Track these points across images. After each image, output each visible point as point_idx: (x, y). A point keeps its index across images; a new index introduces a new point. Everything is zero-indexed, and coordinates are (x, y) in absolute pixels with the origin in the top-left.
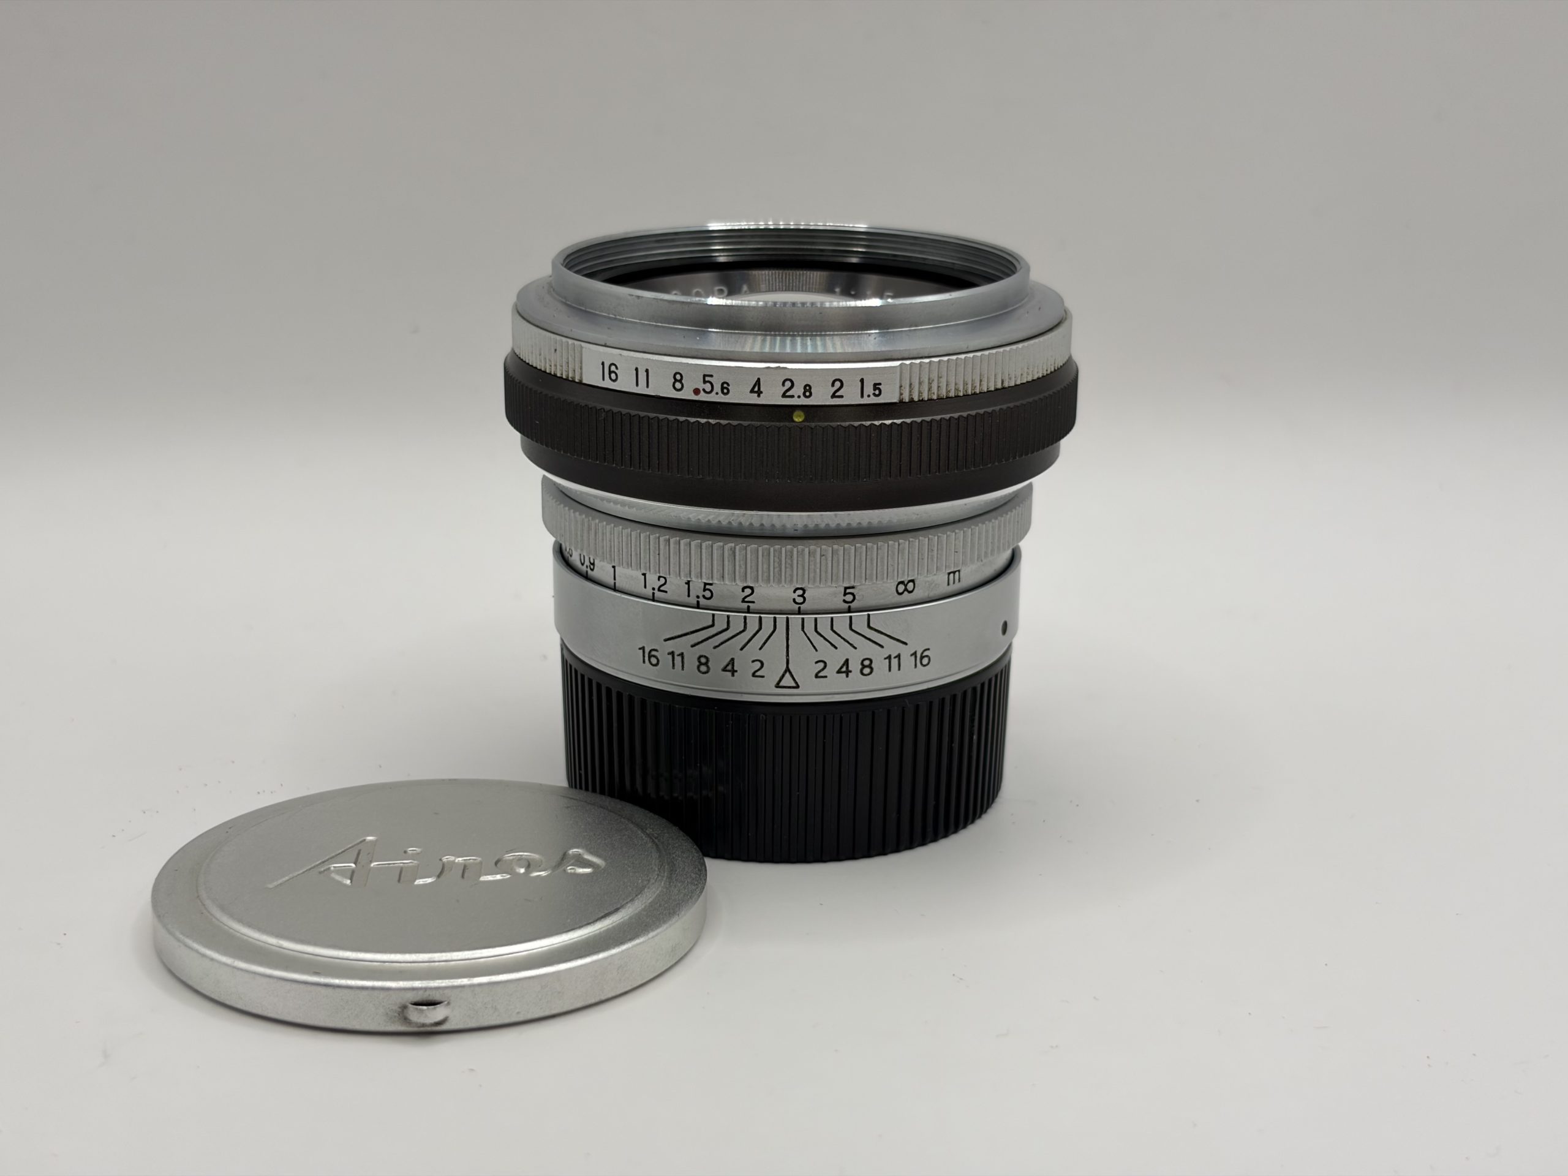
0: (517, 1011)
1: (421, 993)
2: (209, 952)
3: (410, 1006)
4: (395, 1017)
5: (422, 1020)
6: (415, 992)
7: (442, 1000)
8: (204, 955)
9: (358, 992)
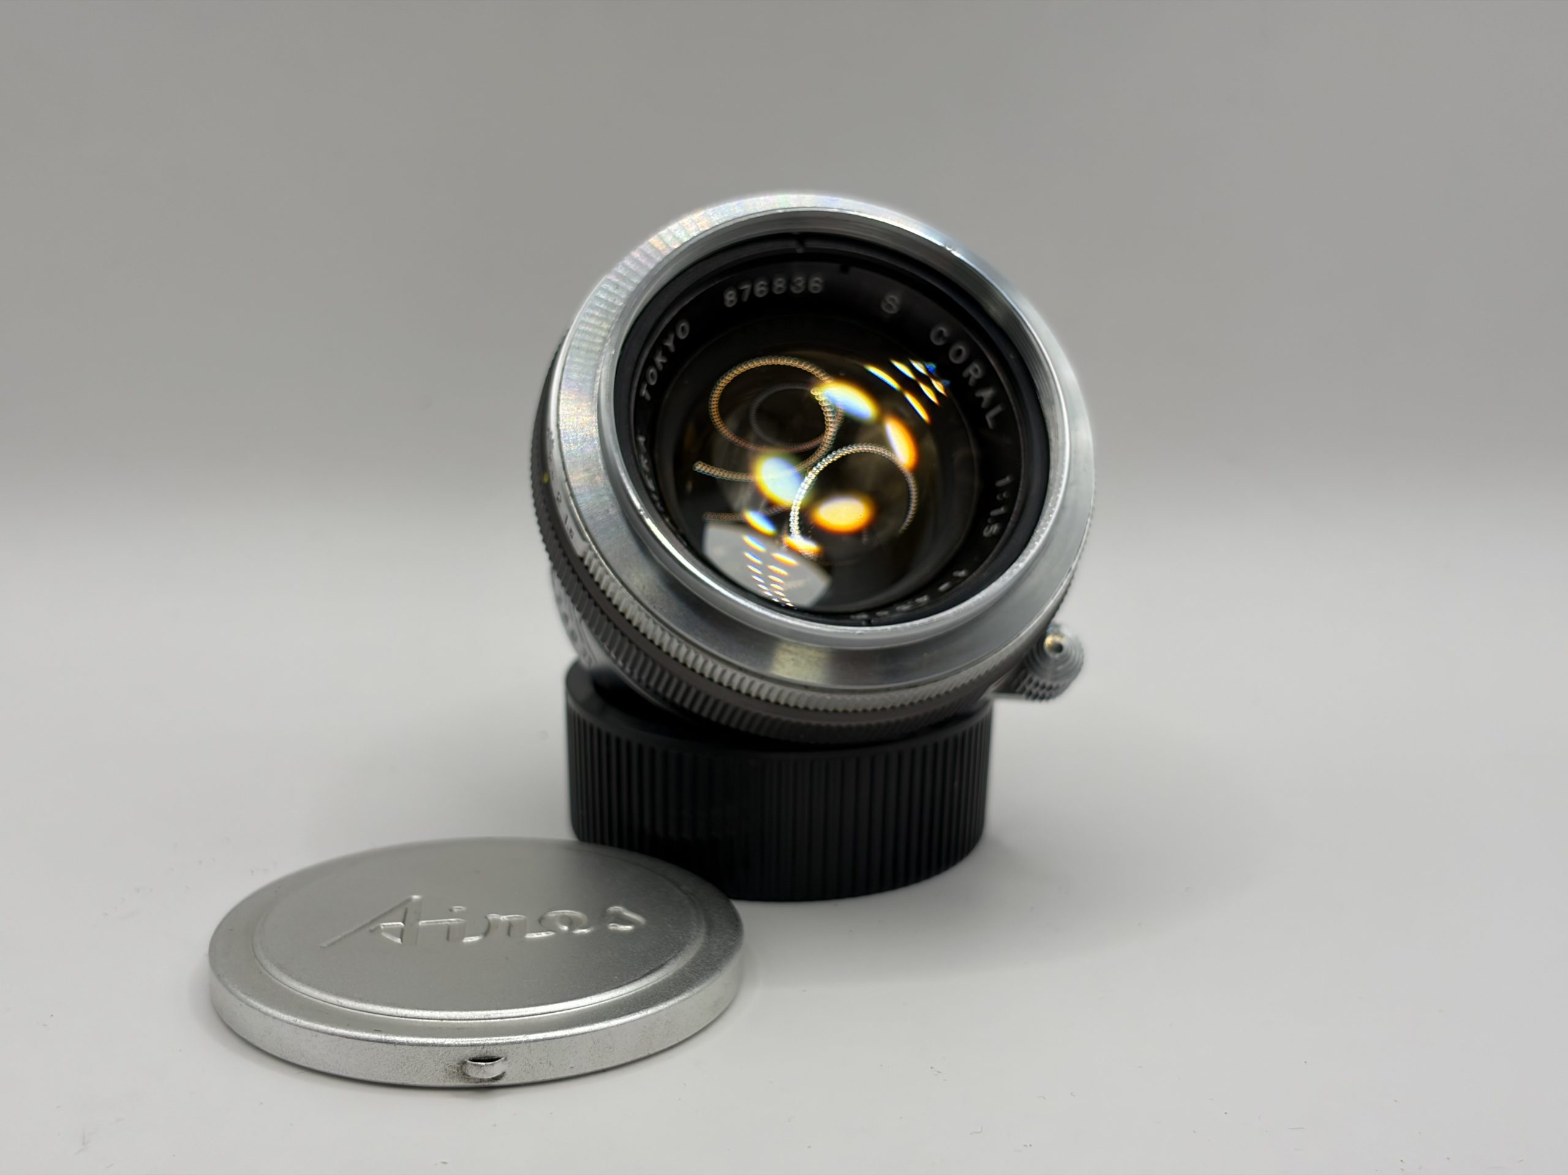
0: (571, 1065)
1: (479, 1049)
2: (270, 1011)
3: (469, 1061)
4: (454, 1072)
5: (480, 1075)
6: (473, 1048)
7: (500, 1056)
8: (266, 1014)
9: (418, 1048)
